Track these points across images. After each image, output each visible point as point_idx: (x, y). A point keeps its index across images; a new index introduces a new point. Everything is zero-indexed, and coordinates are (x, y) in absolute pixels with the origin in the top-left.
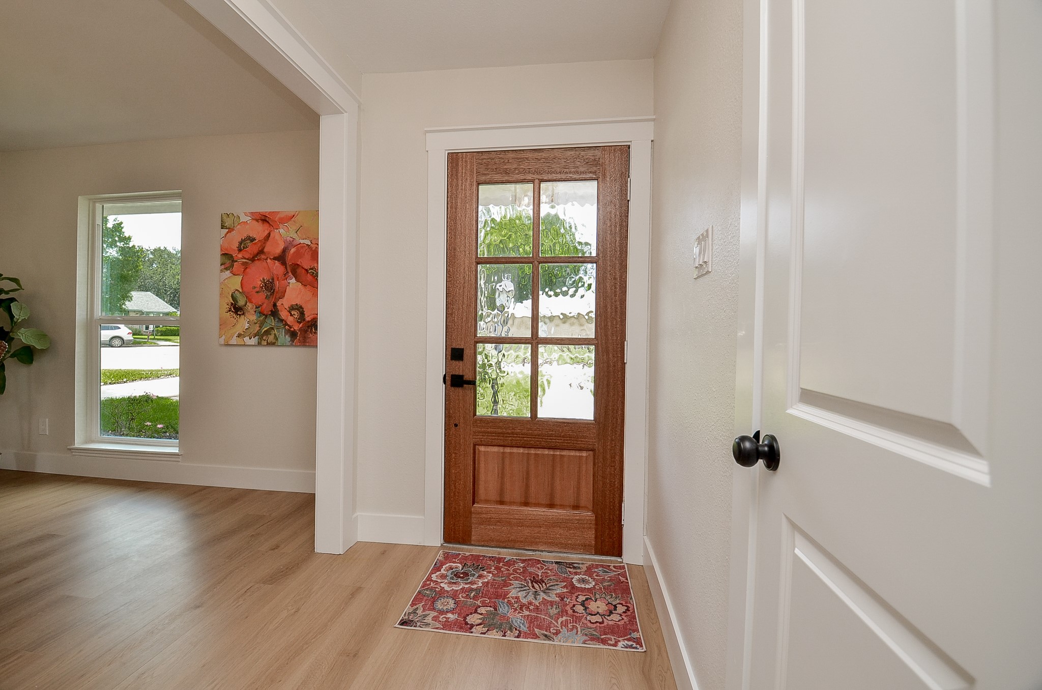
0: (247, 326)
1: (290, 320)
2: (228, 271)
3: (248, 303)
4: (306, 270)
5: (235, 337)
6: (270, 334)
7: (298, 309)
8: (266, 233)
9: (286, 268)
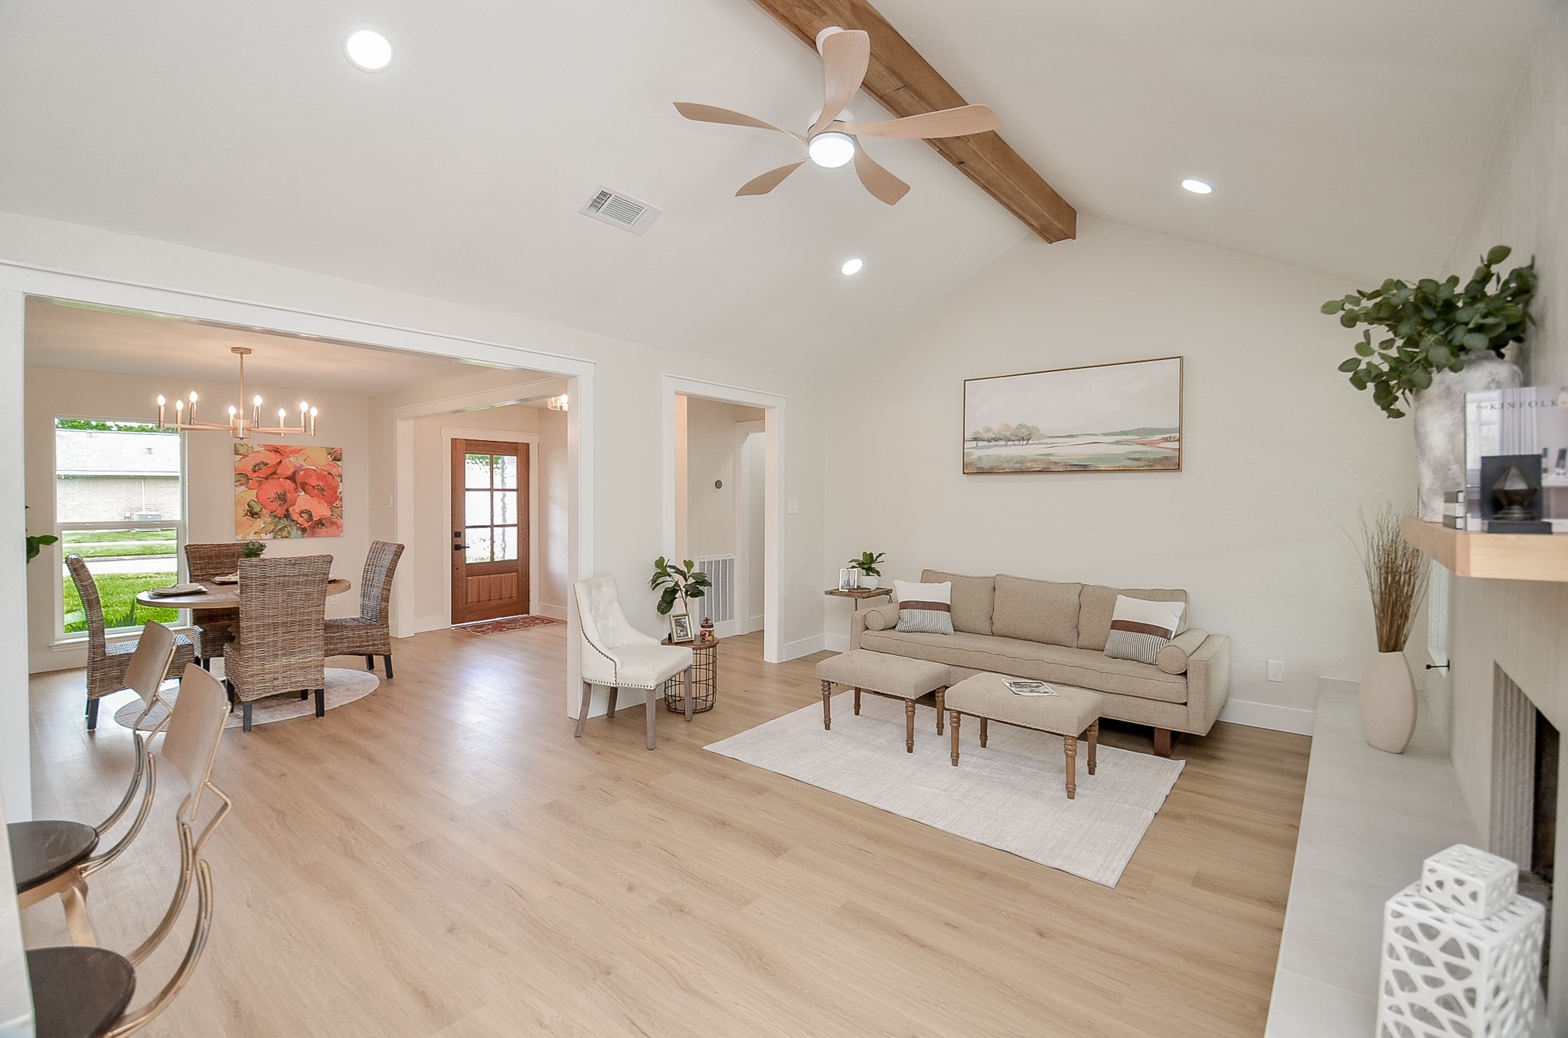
0: (263, 526)
1: (300, 520)
2: (243, 486)
3: (263, 510)
4: (313, 487)
5: (252, 534)
6: (284, 531)
7: (307, 513)
8: (279, 460)
9: (296, 485)
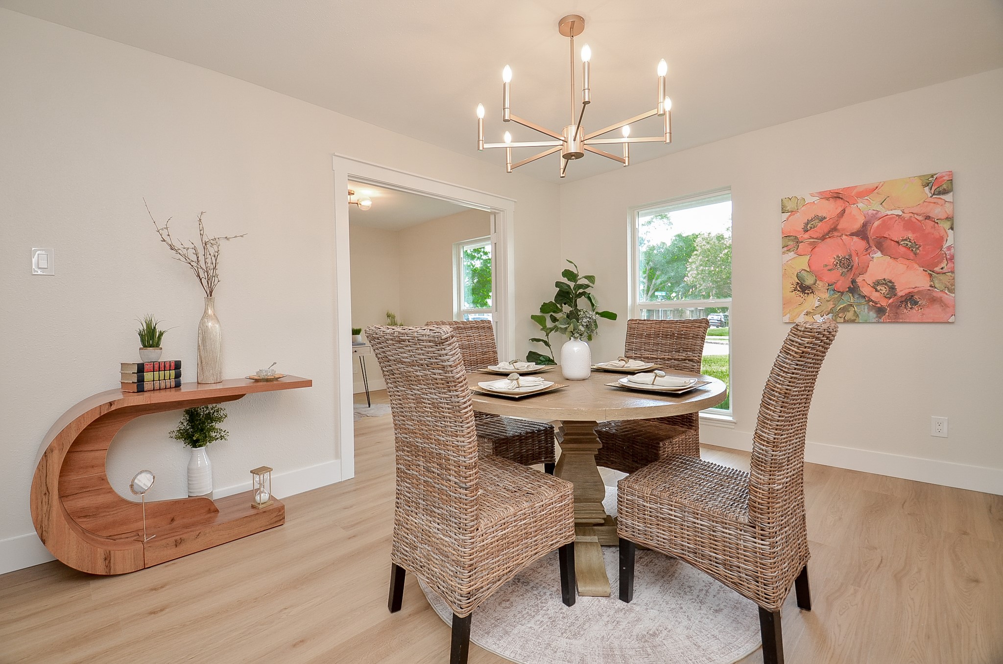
0: (817, 304)
1: (875, 296)
2: (792, 252)
3: (818, 282)
4: (898, 242)
5: (802, 315)
6: (849, 311)
7: (886, 284)
8: (840, 209)
9: (868, 243)
